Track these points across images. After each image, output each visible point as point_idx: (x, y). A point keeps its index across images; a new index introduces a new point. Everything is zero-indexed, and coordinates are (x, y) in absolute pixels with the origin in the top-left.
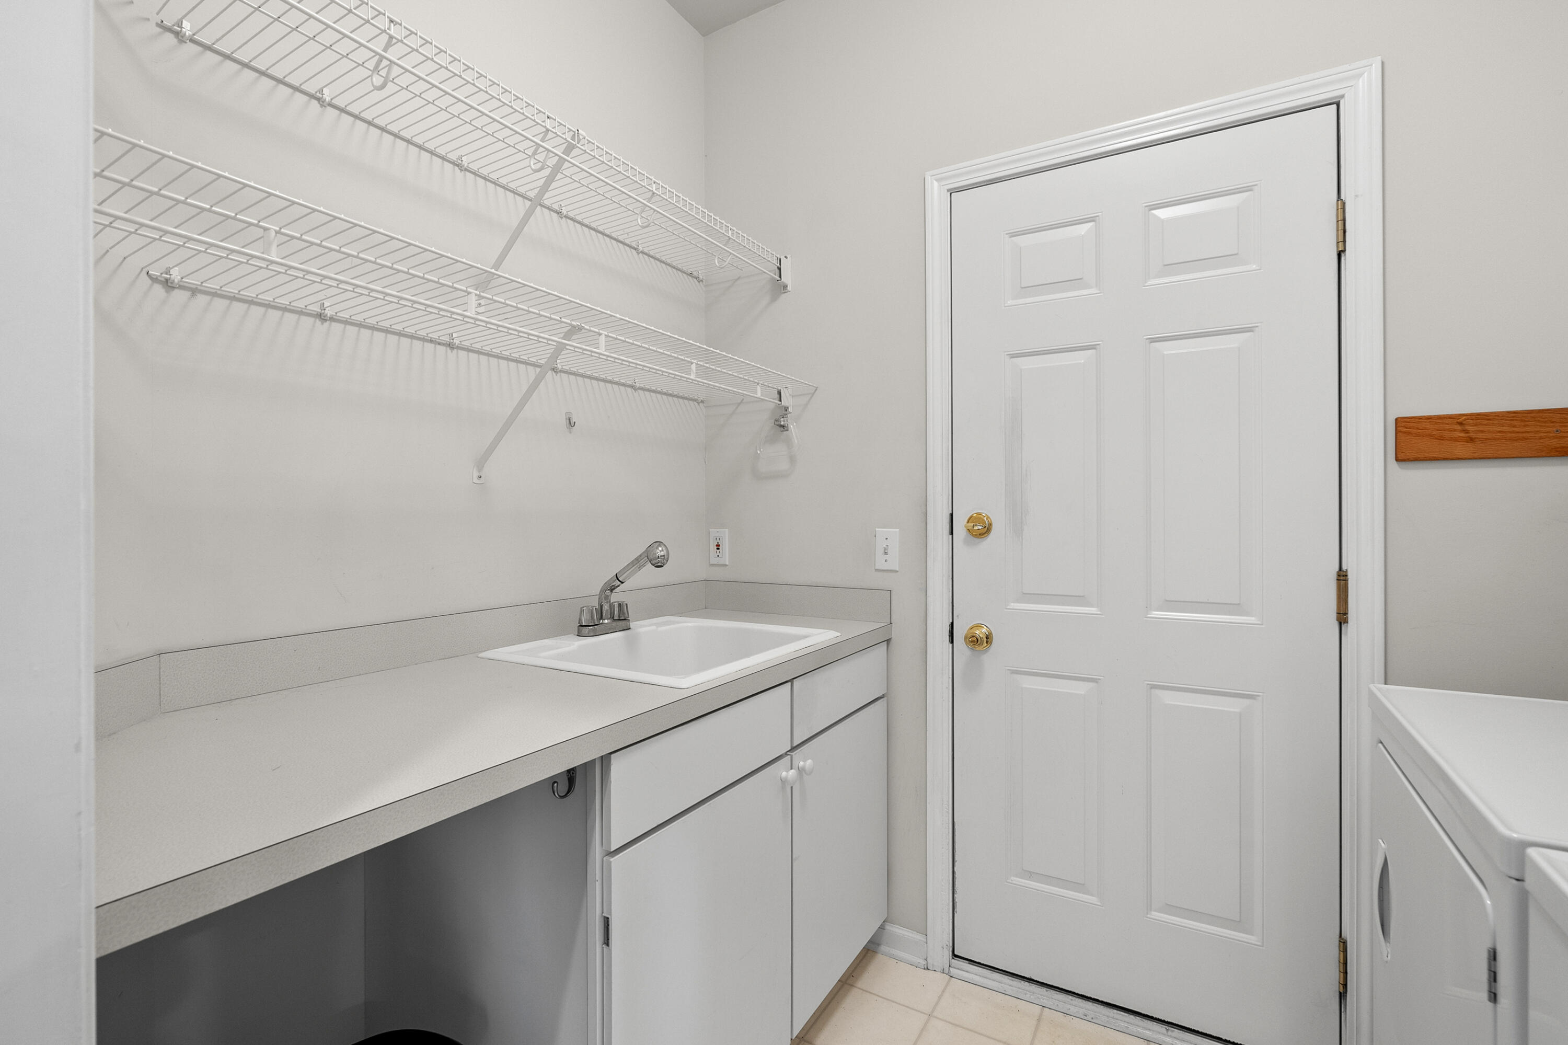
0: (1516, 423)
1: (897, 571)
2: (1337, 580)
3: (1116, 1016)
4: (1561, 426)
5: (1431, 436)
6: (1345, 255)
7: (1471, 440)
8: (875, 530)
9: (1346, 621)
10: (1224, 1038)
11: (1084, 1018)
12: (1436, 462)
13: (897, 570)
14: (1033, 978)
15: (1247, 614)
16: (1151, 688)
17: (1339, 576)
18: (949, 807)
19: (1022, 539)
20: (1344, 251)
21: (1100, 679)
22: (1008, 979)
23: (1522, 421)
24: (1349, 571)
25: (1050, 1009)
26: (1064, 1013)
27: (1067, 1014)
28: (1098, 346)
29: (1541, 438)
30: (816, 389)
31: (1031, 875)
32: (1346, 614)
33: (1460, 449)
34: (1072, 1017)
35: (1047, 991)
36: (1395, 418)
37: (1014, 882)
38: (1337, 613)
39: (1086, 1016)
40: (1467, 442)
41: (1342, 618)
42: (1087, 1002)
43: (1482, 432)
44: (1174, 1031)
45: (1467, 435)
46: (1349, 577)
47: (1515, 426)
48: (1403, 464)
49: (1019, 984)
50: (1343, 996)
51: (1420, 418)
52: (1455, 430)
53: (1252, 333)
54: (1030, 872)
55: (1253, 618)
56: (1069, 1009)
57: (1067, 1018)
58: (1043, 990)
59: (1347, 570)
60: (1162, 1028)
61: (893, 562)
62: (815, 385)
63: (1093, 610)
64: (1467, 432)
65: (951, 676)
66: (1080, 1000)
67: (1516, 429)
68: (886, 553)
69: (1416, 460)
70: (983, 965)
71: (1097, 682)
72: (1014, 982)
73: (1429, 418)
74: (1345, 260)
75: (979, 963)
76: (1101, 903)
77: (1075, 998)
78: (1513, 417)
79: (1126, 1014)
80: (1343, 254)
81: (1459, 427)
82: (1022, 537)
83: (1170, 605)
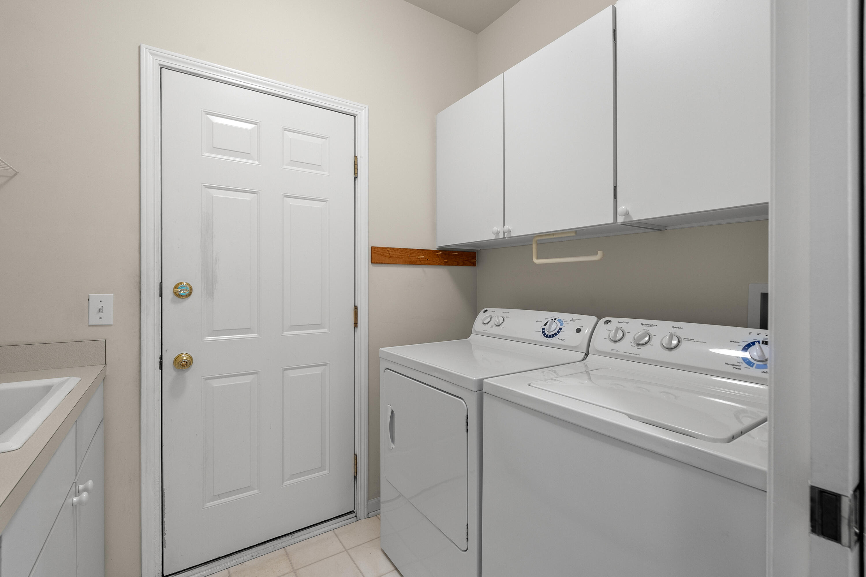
0: (401, 252)
1: (112, 325)
2: (354, 310)
3: (268, 546)
4: (410, 255)
5: (380, 254)
6: (357, 179)
7: (390, 257)
8: (89, 295)
9: (357, 327)
10: (315, 524)
11: (253, 558)
12: (381, 264)
13: (112, 323)
14: (220, 556)
15: (324, 328)
16: (284, 370)
17: (355, 308)
18: (159, 481)
19: (213, 298)
20: (357, 177)
21: (259, 372)
22: (204, 567)
23: (402, 252)
24: (358, 306)
25: (232, 567)
26: (240, 563)
27: (242, 563)
28: (258, 193)
29: (406, 258)
30: (16, 175)
31: (218, 497)
32: (357, 324)
33: (388, 260)
34: (245, 562)
35: (229, 558)
36: (371, 246)
37: (208, 506)
38: (354, 324)
39: (253, 556)
40: (389, 257)
41: (356, 325)
42: (252, 549)
43: (393, 254)
44: (294, 535)
45: (389, 255)
46: (358, 309)
47: (400, 253)
48: (374, 264)
49: (212, 565)
50: (356, 477)
51: (378, 247)
52: (387, 253)
53: (325, 203)
54: (218, 495)
55: (326, 330)
56: (243, 559)
57: (243, 564)
58: (227, 559)
59: (357, 306)
60: (289, 538)
61: (108, 318)
62: (16, 170)
63: (255, 335)
64: (389, 254)
65: (161, 392)
66: (248, 551)
67: (401, 254)
68: (100, 312)
69: (377, 263)
70: (186, 569)
71: (257, 374)
72: (209, 566)
73: (380, 248)
74: (357, 181)
75: (184, 570)
76: (259, 491)
77: (246, 551)
78: (400, 250)
79: (273, 542)
80: (356, 178)
81: (388, 252)
82: (213, 297)
83: (293, 328)
